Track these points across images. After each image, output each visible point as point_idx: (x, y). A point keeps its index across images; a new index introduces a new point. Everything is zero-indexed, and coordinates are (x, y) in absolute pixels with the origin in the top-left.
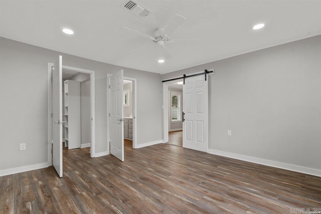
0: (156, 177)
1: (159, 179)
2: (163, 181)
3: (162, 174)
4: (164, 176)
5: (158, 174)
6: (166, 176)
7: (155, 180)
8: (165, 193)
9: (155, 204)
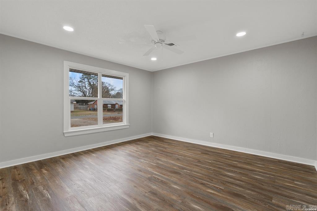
0: (164, 175)
1: (161, 173)
2: (157, 171)
3: (159, 179)
4: (156, 177)
5: (163, 180)
6: (154, 177)
7: (164, 172)
8: (155, 163)
9: (160, 158)
